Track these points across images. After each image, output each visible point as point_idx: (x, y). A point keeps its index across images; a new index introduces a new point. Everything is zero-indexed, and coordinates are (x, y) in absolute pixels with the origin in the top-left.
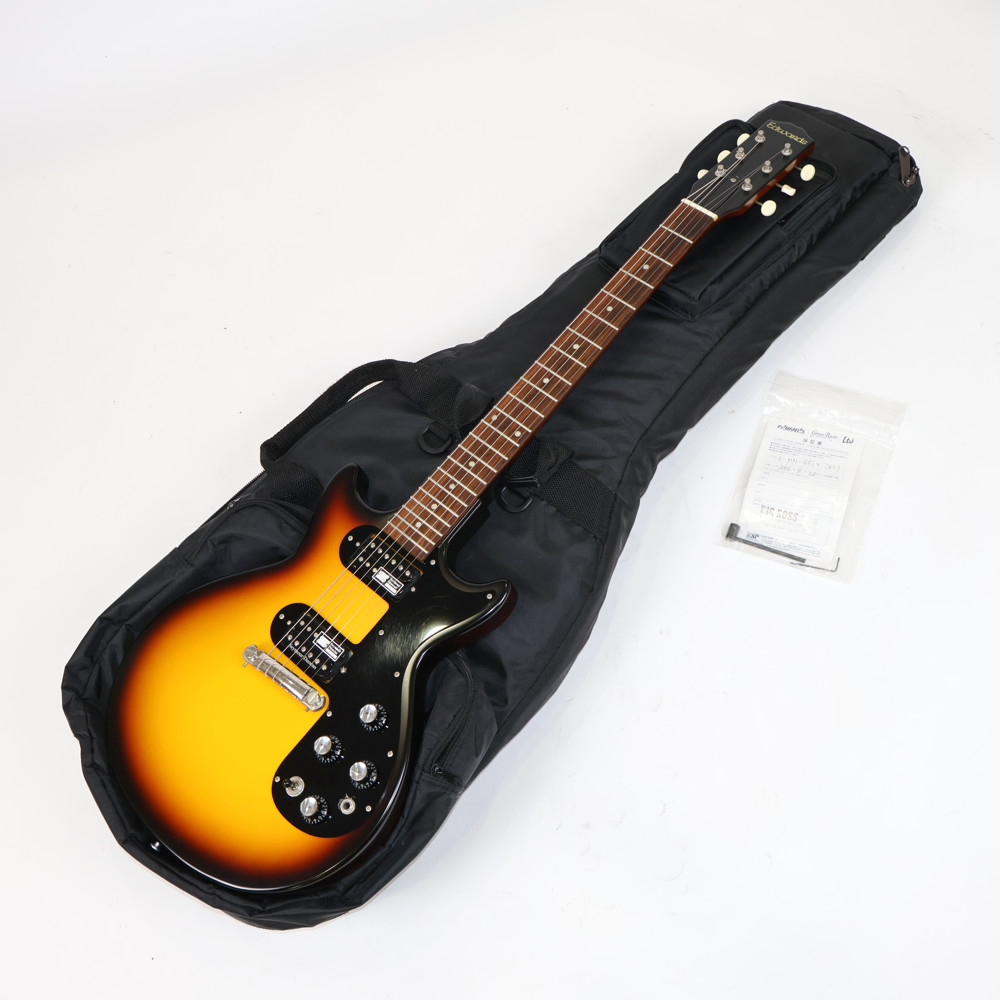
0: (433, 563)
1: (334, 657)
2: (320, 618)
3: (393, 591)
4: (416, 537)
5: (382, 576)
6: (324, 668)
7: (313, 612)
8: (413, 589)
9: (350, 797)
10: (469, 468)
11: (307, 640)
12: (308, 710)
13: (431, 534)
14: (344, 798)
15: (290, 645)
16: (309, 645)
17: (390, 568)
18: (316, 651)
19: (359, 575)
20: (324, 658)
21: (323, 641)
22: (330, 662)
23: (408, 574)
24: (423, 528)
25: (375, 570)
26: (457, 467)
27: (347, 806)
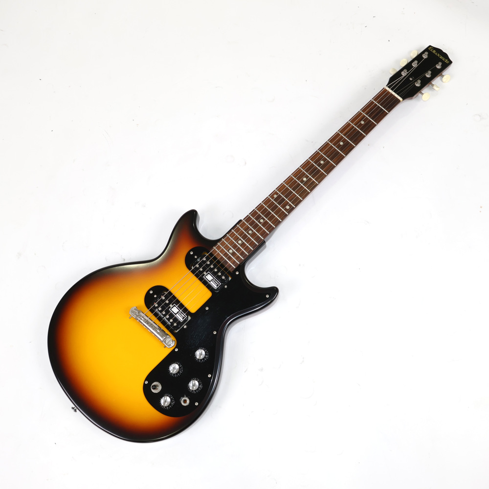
0: (237, 273)
1: (181, 319)
2: (174, 297)
3: (215, 286)
4: (230, 258)
5: (209, 277)
6: (175, 324)
7: (170, 293)
8: (226, 287)
9: (187, 397)
10: (260, 223)
11: (166, 308)
12: (165, 347)
13: (238, 258)
14: (183, 397)
15: (157, 310)
16: (167, 312)
17: (214, 274)
18: (172, 316)
19: (197, 276)
20: (176, 320)
21: (175, 310)
22: (179, 323)
23: (223, 278)
24: (233, 254)
25: (205, 273)
26: (253, 222)
27: (185, 401)
